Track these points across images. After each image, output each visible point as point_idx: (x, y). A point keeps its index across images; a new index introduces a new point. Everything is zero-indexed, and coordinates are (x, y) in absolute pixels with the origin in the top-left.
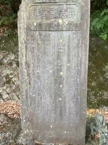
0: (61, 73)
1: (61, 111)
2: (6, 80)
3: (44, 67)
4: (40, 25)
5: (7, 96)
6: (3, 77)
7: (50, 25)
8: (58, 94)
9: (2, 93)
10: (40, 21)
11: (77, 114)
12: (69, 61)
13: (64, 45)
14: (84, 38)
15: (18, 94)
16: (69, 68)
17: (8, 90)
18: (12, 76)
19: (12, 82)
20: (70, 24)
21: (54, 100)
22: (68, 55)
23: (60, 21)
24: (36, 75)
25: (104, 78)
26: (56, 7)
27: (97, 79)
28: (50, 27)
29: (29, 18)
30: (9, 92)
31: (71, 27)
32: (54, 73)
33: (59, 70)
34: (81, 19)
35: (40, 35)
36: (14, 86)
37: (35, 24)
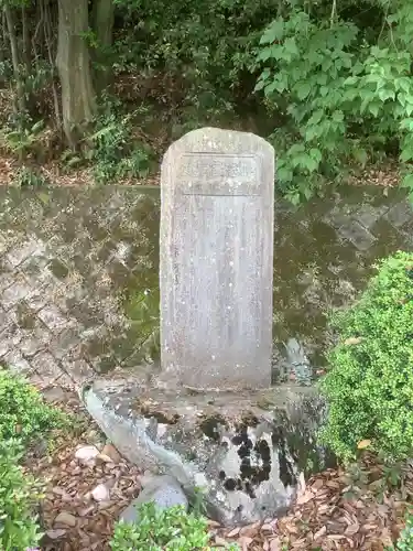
0: (231, 263)
1: (230, 328)
2: (20, 316)
3: (203, 253)
4: (198, 186)
5: (24, 364)
6: (9, 309)
7: (213, 187)
8: (224, 299)
9: (6, 358)
10: (197, 179)
11: (257, 333)
12: (243, 243)
13: (236, 218)
14: (267, 207)
15: (59, 356)
16: (243, 255)
17: (27, 348)
18: (40, 306)
19: (37, 323)
20: (244, 185)
21: (219, 310)
22: (243, 233)
23: (230, 181)
24: (189, 265)
25: (302, 301)
26: (222, 160)
27: (285, 305)
28: (214, 190)
29: (179, 176)
30: (32, 353)
31: (245, 190)
32: (219, 262)
33: (228, 259)
34: (262, 179)
35: (197, 201)
36: (46, 334)
37: (190, 185)
